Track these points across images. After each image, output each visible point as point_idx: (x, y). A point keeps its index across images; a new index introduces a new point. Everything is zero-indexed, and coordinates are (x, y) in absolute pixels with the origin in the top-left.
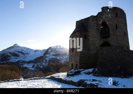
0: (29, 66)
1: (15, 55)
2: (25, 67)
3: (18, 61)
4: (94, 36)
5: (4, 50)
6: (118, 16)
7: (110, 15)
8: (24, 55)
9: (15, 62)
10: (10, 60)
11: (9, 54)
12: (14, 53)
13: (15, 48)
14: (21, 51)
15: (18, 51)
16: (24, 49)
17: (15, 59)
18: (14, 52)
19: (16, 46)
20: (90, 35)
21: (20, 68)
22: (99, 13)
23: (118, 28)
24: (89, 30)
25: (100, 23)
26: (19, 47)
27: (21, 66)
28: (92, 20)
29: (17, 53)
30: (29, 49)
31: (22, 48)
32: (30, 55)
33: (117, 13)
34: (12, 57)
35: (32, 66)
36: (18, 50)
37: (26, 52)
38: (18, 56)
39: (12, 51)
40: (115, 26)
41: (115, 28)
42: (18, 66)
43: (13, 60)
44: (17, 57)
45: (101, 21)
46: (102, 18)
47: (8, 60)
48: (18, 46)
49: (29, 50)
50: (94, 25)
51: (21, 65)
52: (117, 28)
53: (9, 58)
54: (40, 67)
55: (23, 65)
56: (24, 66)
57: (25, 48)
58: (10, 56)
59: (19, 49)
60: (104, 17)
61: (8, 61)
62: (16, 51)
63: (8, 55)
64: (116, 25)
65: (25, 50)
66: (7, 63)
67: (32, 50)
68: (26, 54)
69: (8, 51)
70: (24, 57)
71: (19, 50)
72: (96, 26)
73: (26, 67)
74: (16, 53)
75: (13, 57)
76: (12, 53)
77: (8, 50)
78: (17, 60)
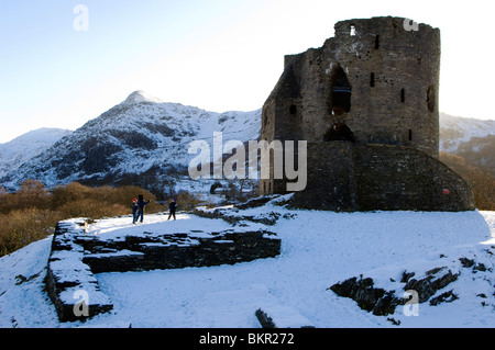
0: (198, 189)
1: (138, 141)
2: (181, 191)
3: (154, 169)
4: (311, 109)
5: (91, 124)
6: (381, 44)
7: (354, 46)
8: (175, 140)
9: (142, 174)
10: (122, 166)
11: (113, 140)
12: (135, 132)
13: (136, 109)
14: (161, 122)
15: (148, 126)
16: (172, 114)
17: (140, 160)
18: (134, 128)
19: (137, 100)
20: (305, 104)
21: (161, 196)
22: (327, 40)
23: (376, 83)
24: (303, 91)
25: (327, 71)
26: (150, 104)
27: (167, 189)
28: (311, 63)
29: (144, 131)
30: (195, 111)
31: (161, 107)
32: (199, 136)
33: (377, 36)
34: (127, 151)
35: (208, 188)
36: (147, 120)
37: (185, 125)
38: (150, 145)
39: (123, 124)
40: (369, 78)
41: (367, 85)
42: (154, 191)
43: (133, 163)
44: (146, 152)
45: (331, 66)
46: (332, 56)
47: (114, 165)
48: (145, 103)
49: (197, 117)
50: (313, 78)
51: (166, 182)
52: (372, 84)
53: (116, 158)
54: (241, 193)
55: (173, 184)
56: (177, 188)
57: (176, 107)
58: (118, 149)
59: (151, 113)
60: (338, 52)
61: (113, 170)
62: (141, 124)
63: (110, 145)
64: (372, 75)
65: (178, 117)
66: (109, 180)
67: (206, 115)
68: (185, 133)
69: (110, 127)
70: (175, 150)
71: (152, 118)
72: (317, 79)
73: (187, 193)
74: (140, 131)
75: (130, 152)
76: (125, 132)
77: (108, 120)
78: (148, 164)
